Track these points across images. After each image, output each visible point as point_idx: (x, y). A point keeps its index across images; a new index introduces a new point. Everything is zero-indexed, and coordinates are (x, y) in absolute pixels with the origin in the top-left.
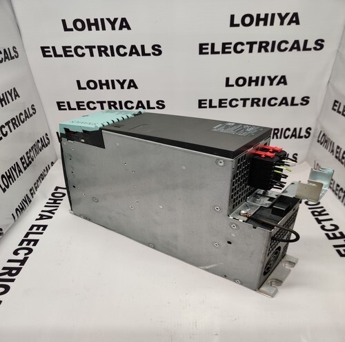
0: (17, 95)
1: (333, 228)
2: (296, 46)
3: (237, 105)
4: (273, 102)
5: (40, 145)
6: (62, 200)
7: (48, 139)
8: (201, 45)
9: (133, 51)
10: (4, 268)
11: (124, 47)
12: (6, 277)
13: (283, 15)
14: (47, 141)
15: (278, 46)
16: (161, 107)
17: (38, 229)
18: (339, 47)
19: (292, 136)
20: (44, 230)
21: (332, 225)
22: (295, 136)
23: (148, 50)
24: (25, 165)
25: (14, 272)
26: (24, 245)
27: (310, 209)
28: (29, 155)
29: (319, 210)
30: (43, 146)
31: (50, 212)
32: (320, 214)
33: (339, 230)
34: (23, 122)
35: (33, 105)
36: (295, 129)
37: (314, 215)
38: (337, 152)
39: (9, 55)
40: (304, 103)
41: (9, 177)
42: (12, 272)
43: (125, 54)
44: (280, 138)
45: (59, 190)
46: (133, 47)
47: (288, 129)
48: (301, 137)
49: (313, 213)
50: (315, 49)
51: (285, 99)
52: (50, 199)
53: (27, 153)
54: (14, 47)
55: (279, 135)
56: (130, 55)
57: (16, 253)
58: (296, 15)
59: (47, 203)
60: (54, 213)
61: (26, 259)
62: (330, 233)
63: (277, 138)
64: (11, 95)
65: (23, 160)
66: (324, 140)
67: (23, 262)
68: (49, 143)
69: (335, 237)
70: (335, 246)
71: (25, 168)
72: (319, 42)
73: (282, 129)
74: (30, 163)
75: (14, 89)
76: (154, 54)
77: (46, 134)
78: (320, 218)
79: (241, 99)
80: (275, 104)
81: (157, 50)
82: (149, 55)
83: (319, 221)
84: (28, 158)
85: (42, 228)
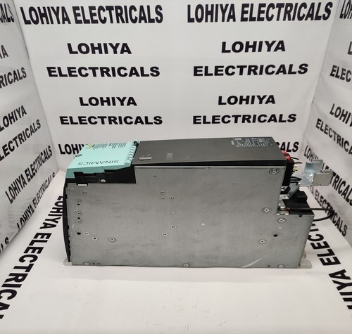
0: (24, 112)
1: (318, 237)
2: (282, 70)
3: (229, 121)
4: (262, 119)
5: (43, 157)
7: (50, 151)
9: (133, 72)
10: (11, 275)
11: (125, 69)
12: (13, 282)
13: (270, 43)
14: (49, 153)
15: (266, 70)
16: (158, 122)
17: (42, 237)
18: (322, 71)
20: (48, 238)
21: (317, 235)
22: (284, 149)
23: (147, 71)
24: (29, 177)
25: (20, 278)
26: (30, 252)
28: (33, 167)
30: (46, 158)
31: (53, 220)
33: (324, 240)
34: (28, 137)
35: (38, 120)
36: (284, 144)
39: (18, 76)
40: (292, 120)
41: (15, 189)
42: (18, 278)
43: (126, 75)
46: (133, 69)
48: (290, 151)
50: (300, 72)
51: (274, 116)
52: (53, 208)
53: (31, 166)
54: (23, 68)
56: (131, 75)
57: (22, 260)
58: (281, 42)
59: (51, 212)
60: (57, 222)
61: (31, 266)
62: (315, 243)
64: (19, 112)
65: (28, 172)
66: (310, 155)
67: (28, 269)
68: (51, 155)
69: (320, 247)
70: (319, 255)
71: (29, 180)
72: (304, 66)
74: (34, 174)
75: (22, 107)
76: (152, 75)
77: (49, 147)
79: (233, 116)
80: (265, 121)
81: (155, 71)
82: (148, 75)
84: (33, 170)
85: (46, 236)
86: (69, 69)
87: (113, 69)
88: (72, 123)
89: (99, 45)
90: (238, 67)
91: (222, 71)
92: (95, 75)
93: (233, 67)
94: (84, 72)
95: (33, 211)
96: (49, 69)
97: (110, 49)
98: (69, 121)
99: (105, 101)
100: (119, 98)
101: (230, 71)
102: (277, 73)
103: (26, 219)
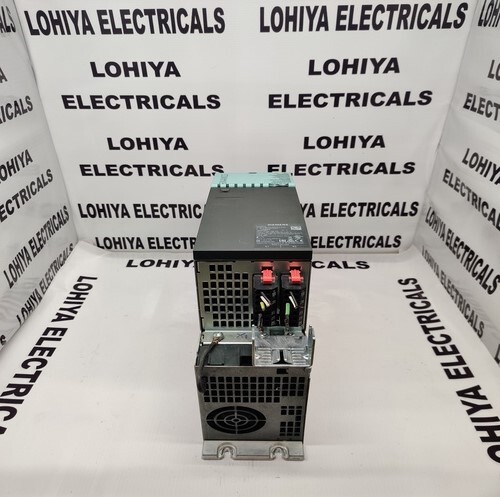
0: (29, 159)
1: (444, 339)
2: (394, 99)
3: (319, 173)
4: (367, 169)
5: (56, 222)
6: (87, 294)
7: (66, 213)
8: (271, 97)
9: (183, 102)
10: (10, 386)
11: (171, 98)
12: (12, 397)
13: (378, 61)
14: (65, 216)
15: (371, 99)
17: (54, 334)
18: (452, 101)
19: (393, 212)
20: (62, 334)
21: (442, 335)
22: (397, 213)
23: (203, 101)
24: (35, 250)
25: (22, 390)
26: (37, 355)
27: (416, 313)
28: (40, 236)
29: (428, 315)
30: (61, 223)
31: (71, 310)
32: (429, 320)
33: (451, 343)
34: (34, 194)
35: (49, 170)
36: (397, 204)
37: (421, 322)
38: (448, 237)
39: (20, 108)
40: (408, 170)
41: (18, 267)
42: (19, 391)
43: (172, 106)
44: (378, 215)
45: (84, 281)
46: (183, 98)
47: (388, 204)
48: (406, 215)
49: (419, 318)
50: (420, 103)
51: (382, 165)
52: (71, 293)
53: (38, 234)
54: (27, 97)
55: (375, 211)
56: (179, 107)
57: (25, 365)
58: (394, 60)
59: (68, 298)
60: (76, 313)
61: (38, 374)
62: (439, 347)
63: (373, 215)
64: (21, 159)
65: (33, 244)
66: (434, 221)
67: (34, 378)
68: (68, 219)
69: (445, 352)
70: (443, 365)
71: (35, 255)
72: (426, 94)
73: (380, 204)
74: (42, 246)
75: (27, 151)
76: (210, 106)
77: (65, 207)
78: (429, 326)
79: (325, 165)
80: (370, 172)
81: (214, 102)
82: (204, 107)
83: (426, 330)
84: (40, 240)
85: (59, 332)
86: (93, 98)
87: (155, 98)
88: (97, 174)
89: (135, 64)
90: (332, 95)
91: (309, 100)
92: (129, 106)
93: (325, 96)
94: (113, 102)
95: (40, 298)
96: (64, 98)
97: (150, 71)
98: (93, 172)
99: (144, 143)
100: (162, 139)
101: (321, 101)
102: (388, 104)
103: (30, 309)
